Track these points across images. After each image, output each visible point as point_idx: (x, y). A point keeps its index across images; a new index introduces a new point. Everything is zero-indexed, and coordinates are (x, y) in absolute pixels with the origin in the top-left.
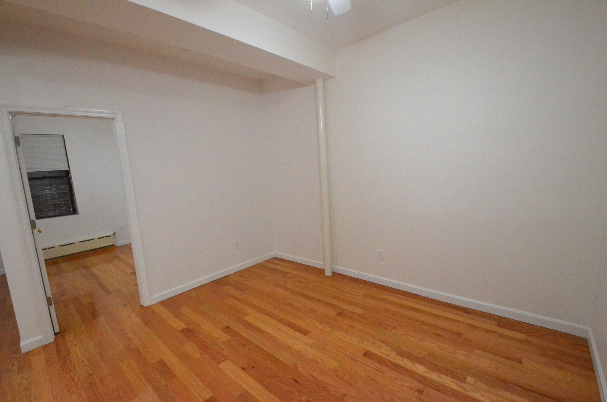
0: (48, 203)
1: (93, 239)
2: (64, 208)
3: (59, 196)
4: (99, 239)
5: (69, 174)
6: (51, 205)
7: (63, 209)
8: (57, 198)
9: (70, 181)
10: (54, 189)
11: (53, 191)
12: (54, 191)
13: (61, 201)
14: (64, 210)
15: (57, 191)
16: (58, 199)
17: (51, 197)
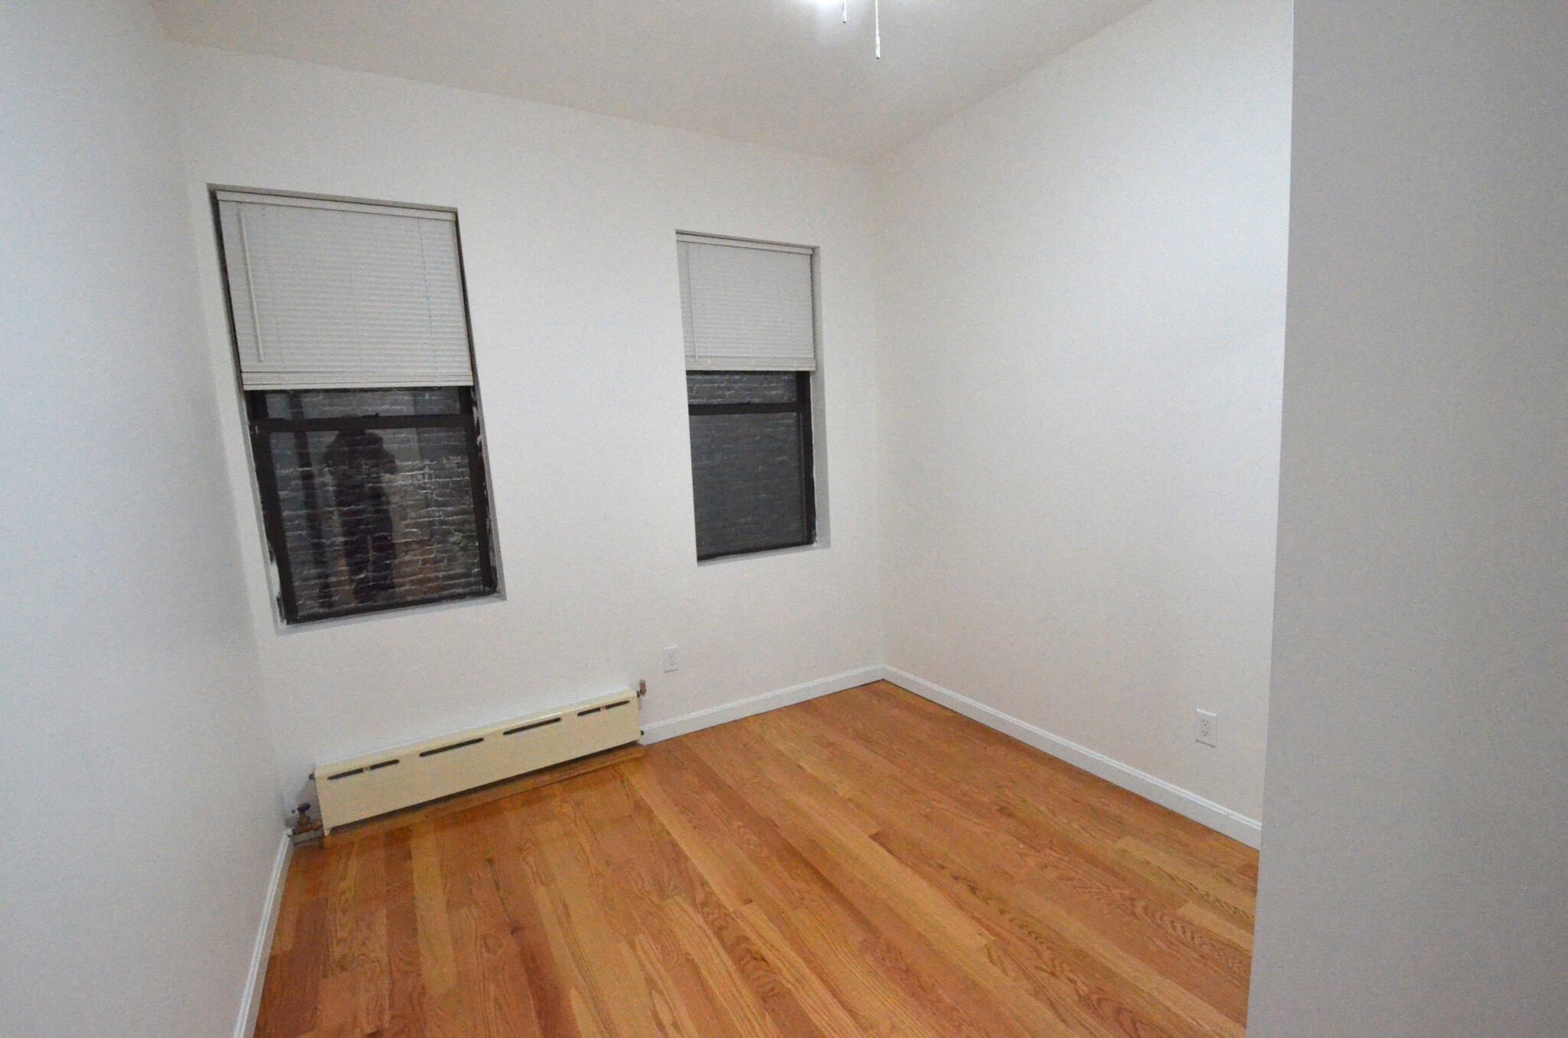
0: (405, 520)
1: (557, 720)
2: (456, 537)
3: (442, 496)
4: (581, 718)
5: (474, 409)
6: (416, 525)
7: (452, 540)
8: (436, 500)
9: (475, 440)
10: (427, 470)
11: (424, 478)
12: (427, 476)
13: (447, 514)
14: (454, 543)
15: (437, 476)
16: (438, 504)
17: (418, 497)
